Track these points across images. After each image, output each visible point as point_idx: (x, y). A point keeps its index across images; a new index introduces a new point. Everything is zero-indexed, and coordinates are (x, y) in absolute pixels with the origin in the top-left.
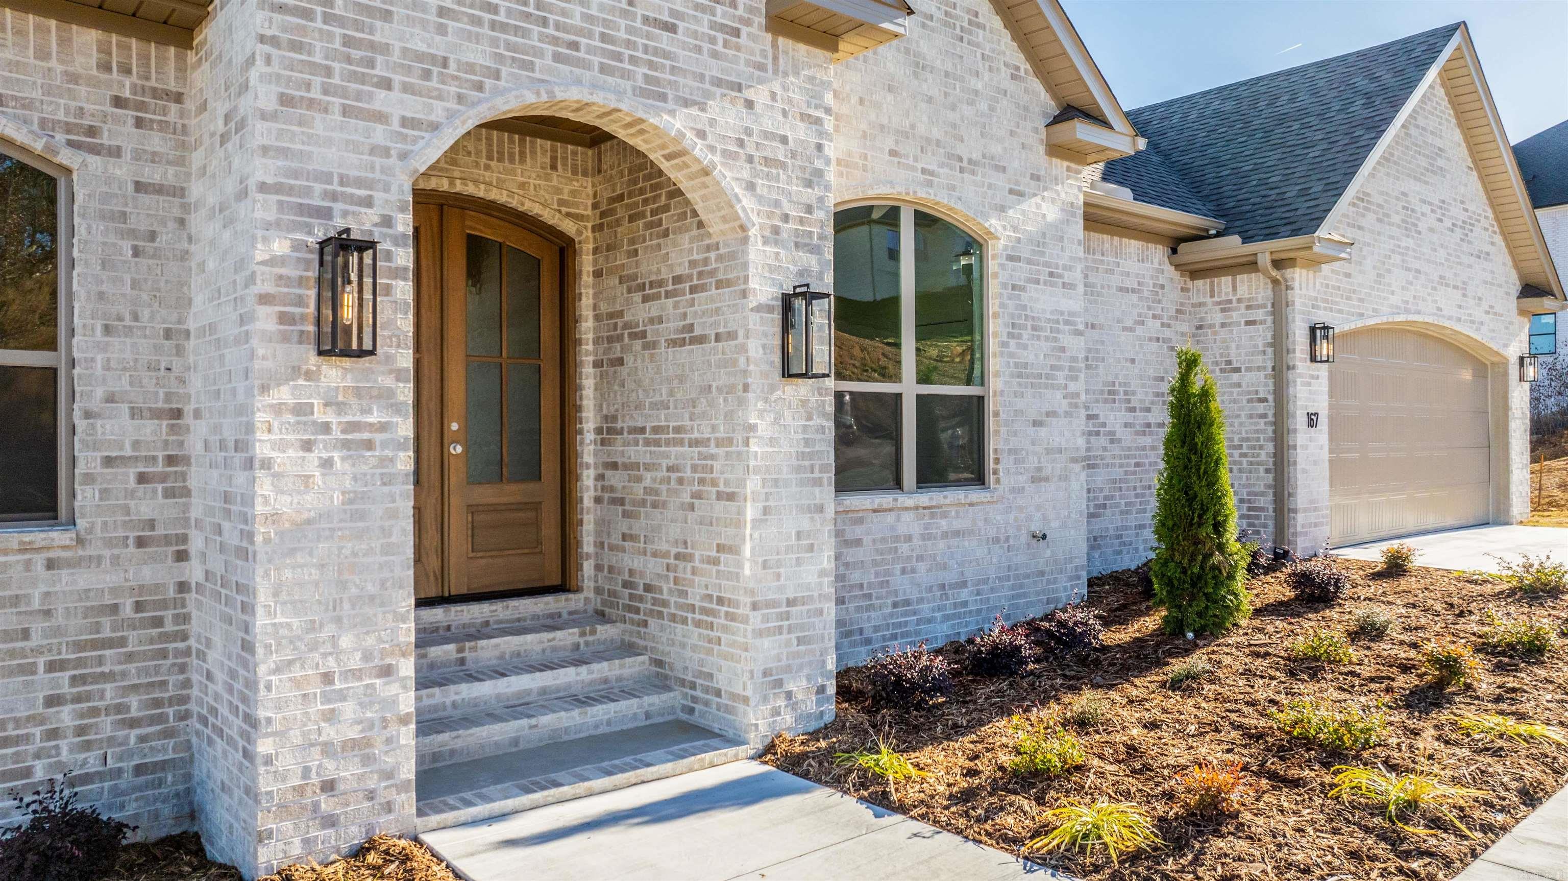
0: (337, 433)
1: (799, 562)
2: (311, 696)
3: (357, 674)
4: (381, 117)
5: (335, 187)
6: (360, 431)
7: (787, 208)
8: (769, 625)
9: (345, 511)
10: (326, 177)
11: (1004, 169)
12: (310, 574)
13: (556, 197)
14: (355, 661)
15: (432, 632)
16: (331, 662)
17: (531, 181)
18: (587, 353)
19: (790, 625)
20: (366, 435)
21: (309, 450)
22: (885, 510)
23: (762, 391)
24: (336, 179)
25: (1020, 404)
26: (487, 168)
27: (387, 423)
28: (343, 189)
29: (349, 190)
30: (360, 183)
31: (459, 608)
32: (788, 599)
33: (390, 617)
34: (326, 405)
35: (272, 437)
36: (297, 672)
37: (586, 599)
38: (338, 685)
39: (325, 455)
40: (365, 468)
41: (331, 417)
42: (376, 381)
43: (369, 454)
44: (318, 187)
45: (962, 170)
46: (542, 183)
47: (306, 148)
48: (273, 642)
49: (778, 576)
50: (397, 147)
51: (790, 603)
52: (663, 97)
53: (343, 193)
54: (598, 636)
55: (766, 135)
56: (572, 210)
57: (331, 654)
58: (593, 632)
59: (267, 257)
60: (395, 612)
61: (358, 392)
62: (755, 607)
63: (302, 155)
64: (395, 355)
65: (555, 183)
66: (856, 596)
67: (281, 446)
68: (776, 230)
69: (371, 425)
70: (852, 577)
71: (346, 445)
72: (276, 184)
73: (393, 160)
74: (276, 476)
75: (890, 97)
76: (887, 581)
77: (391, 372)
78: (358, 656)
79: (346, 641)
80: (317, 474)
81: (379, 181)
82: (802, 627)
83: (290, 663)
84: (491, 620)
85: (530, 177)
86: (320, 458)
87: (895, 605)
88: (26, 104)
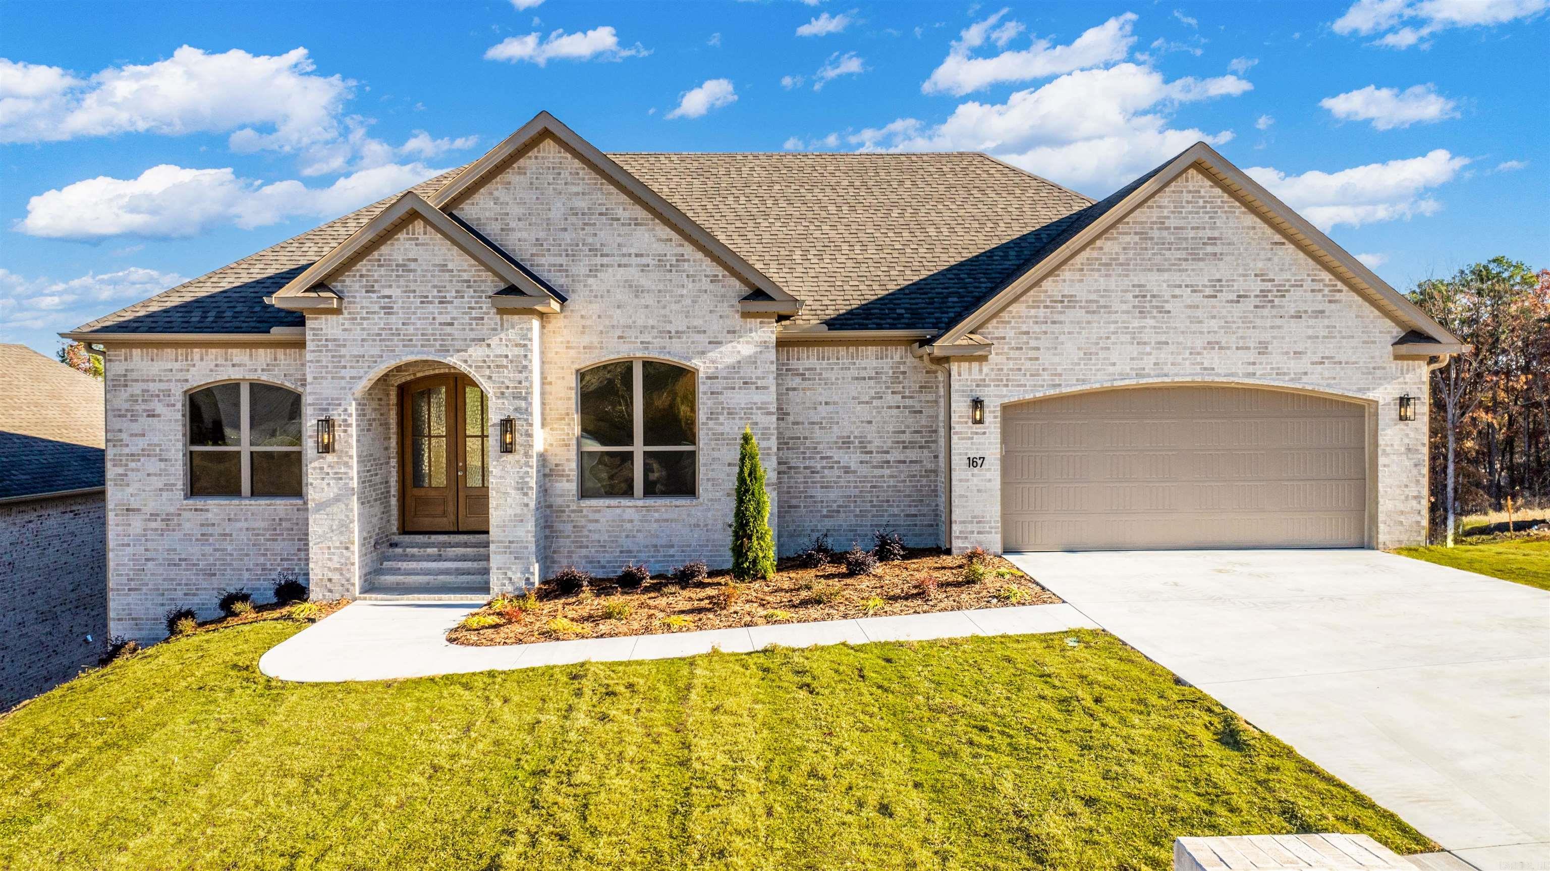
0: (331, 475)
1: (515, 526)
3: (338, 548)
4: (343, 378)
5: (330, 402)
6: (338, 474)
7: (507, 383)
8: (500, 550)
9: (334, 499)
10: (327, 399)
11: (705, 332)
12: (324, 517)
14: (338, 544)
19: (510, 551)
20: (340, 476)
21: (323, 480)
22: (618, 507)
23: (495, 458)
24: (330, 399)
25: (716, 454)
27: (347, 472)
28: (332, 402)
29: (334, 402)
30: (337, 399)
32: (509, 541)
33: (348, 531)
34: (328, 467)
35: (313, 476)
36: (321, 545)
38: (332, 551)
39: (328, 482)
40: (340, 486)
41: (329, 471)
42: (343, 459)
43: (341, 481)
44: (325, 402)
45: (670, 338)
47: (321, 391)
48: (314, 536)
49: (504, 531)
50: (348, 386)
51: (511, 543)
52: (448, 351)
55: (497, 356)
57: (330, 541)
59: (311, 425)
60: (350, 530)
61: (337, 463)
63: (321, 394)
64: (349, 450)
66: (595, 545)
67: (316, 479)
69: (342, 472)
70: (593, 536)
71: (335, 478)
73: (347, 390)
74: (312, 488)
75: (618, 311)
76: (616, 540)
77: (347, 456)
78: (339, 542)
79: (334, 538)
80: (325, 487)
81: (343, 397)
82: (517, 552)
83: (319, 542)
87: (621, 552)
88: (291, 375)
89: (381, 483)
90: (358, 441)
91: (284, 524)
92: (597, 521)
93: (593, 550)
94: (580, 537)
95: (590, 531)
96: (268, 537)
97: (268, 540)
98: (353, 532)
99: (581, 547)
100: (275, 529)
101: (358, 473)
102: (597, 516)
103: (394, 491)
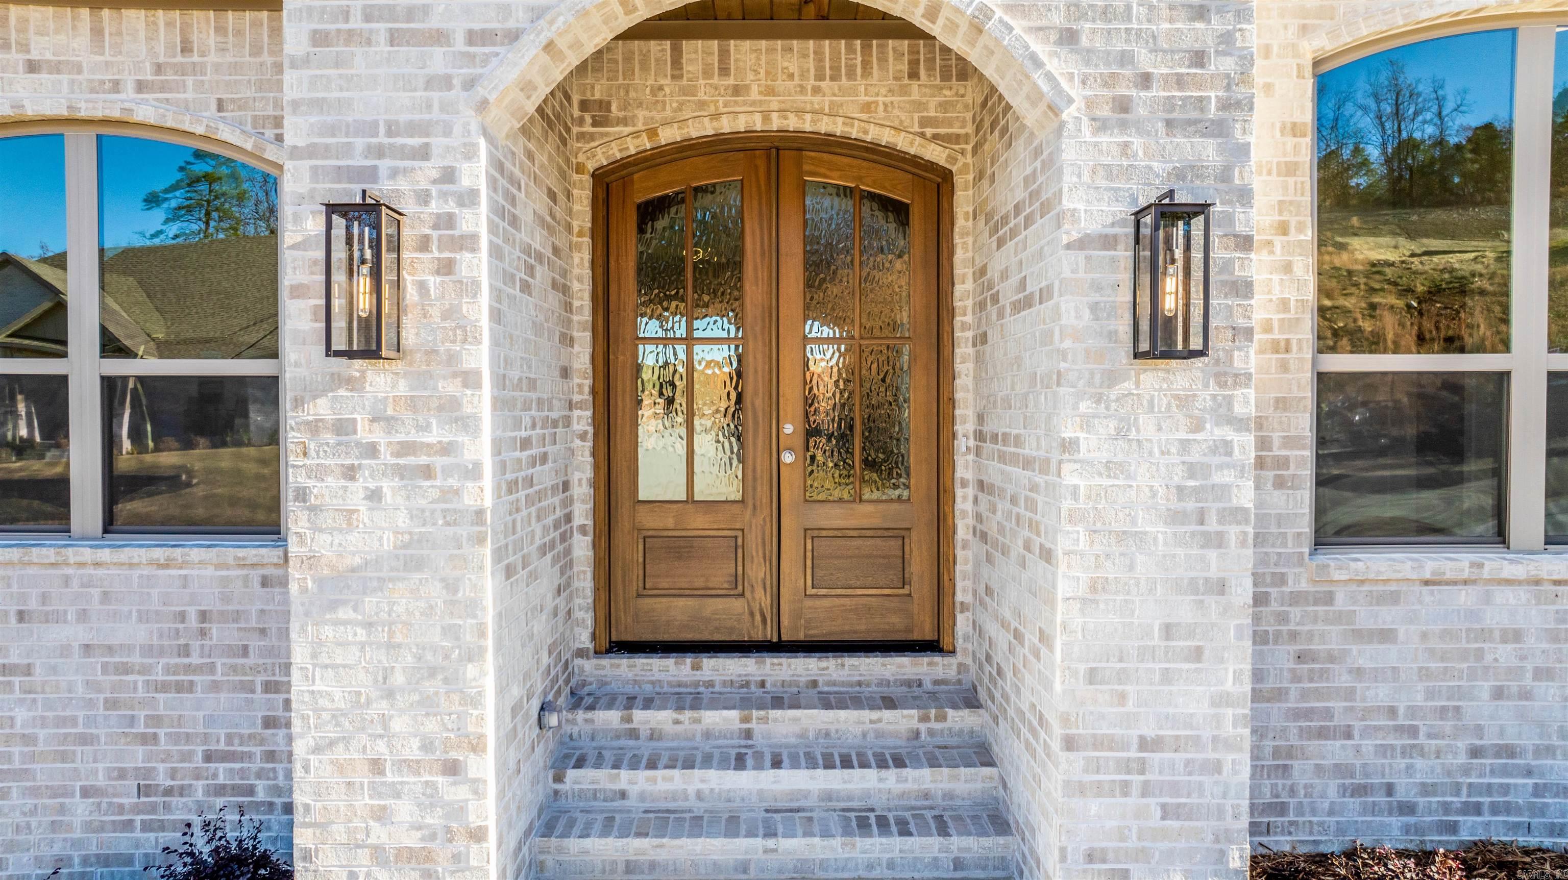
0: (386, 456)
1: (1167, 677)
2: (357, 786)
3: (414, 766)
4: (439, 38)
5: (382, 139)
6: (414, 454)
7: (1148, 62)
8: (1101, 777)
9: (397, 557)
10: (371, 129)
12: (355, 634)
13: (916, 116)
14: (412, 750)
15: (742, 686)
16: (381, 747)
17: (880, 99)
18: (965, 327)
19: (1146, 783)
20: (423, 460)
21: (352, 478)
22: (1448, 583)
23: (1090, 383)
24: (382, 130)
26: (816, 90)
27: (450, 443)
28: (392, 140)
29: (399, 141)
30: (413, 129)
31: (775, 661)
32: (1142, 738)
33: (456, 697)
34: (373, 420)
35: (308, 462)
36: (339, 753)
37: (960, 665)
38: (390, 777)
39: (372, 485)
40: (423, 502)
41: (378, 436)
42: (435, 388)
43: (427, 483)
44: (360, 143)
46: (896, 99)
47: (345, 94)
48: (311, 713)
49: (1122, 698)
50: (460, 74)
51: (1144, 744)
53: (391, 145)
54: (948, 724)
56: (942, 131)
57: (381, 736)
58: (942, 718)
59: (299, 239)
60: (462, 692)
61: (412, 403)
62: (1070, 744)
63: (340, 105)
64: (460, 351)
65: (915, 96)
66: (1377, 728)
68: (1123, 106)
69: (429, 445)
70: (1370, 693)
71: (401, 472)
72: (308, 146)
73: (457, 92)
74: (313, 509)
76: (1457, 709)
77: (455, 375)
78: (416, 743)
79: (398, 725)
80: (361, 508)
81: (437, 122)
82: (1174, 788)
83: (332, 743)
84: (820, 680)
85: (877, 95)
86: (367, 488)
87: (1475, 752)
88: (242, 105)
89: (554, 488)
90: (496, 316)
91: (215, 630)
92: (1386, 636)
93: (1368, 744)
94: (1318, 694)
95: (1358, 672)
96: (160, 676)
97: (163, 687)
98: (475, 701)
99: (1322, 734)
100: (185, 651)
101: (497, 447)
102: (1387, 616)
103: (582, 513)
